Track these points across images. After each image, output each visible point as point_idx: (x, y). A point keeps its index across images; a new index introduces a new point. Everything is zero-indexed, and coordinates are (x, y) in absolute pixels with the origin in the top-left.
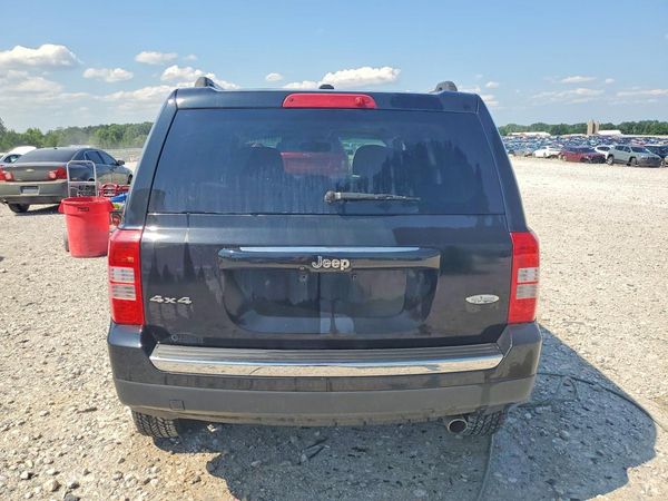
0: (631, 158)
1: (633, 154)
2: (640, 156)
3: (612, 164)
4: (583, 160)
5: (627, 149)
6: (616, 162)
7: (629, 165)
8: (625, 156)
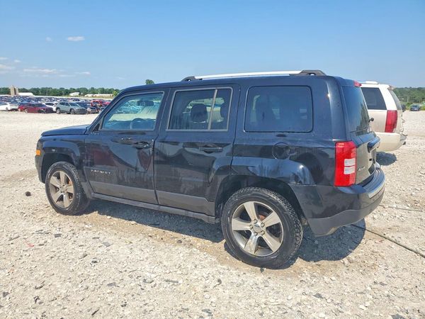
0: (71, 109)
1: (71, 107)
2: (76, 108)
3: (59, 113)
4: (40, 112)
5: (67, 104)
6: (62, 112)
7: (69, 113)
8: (67, 108)
